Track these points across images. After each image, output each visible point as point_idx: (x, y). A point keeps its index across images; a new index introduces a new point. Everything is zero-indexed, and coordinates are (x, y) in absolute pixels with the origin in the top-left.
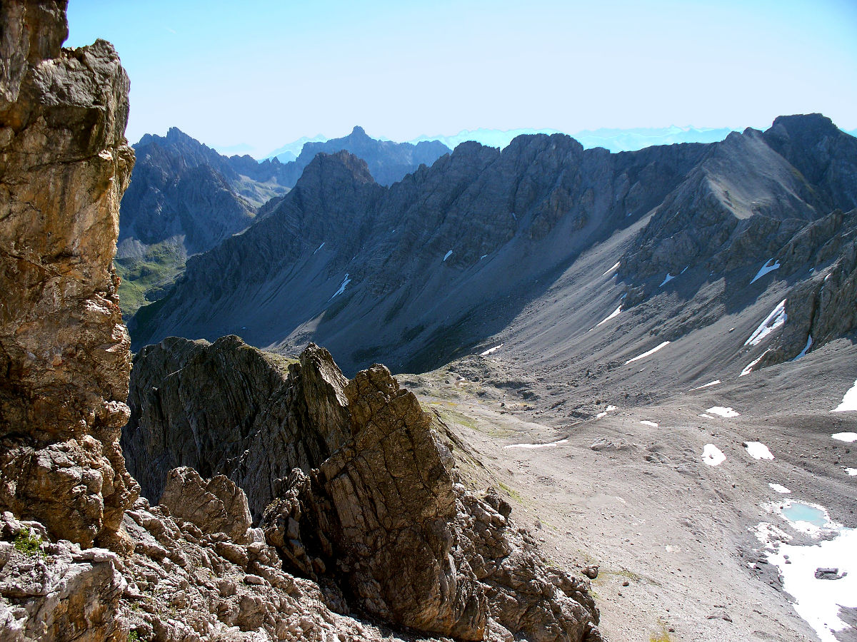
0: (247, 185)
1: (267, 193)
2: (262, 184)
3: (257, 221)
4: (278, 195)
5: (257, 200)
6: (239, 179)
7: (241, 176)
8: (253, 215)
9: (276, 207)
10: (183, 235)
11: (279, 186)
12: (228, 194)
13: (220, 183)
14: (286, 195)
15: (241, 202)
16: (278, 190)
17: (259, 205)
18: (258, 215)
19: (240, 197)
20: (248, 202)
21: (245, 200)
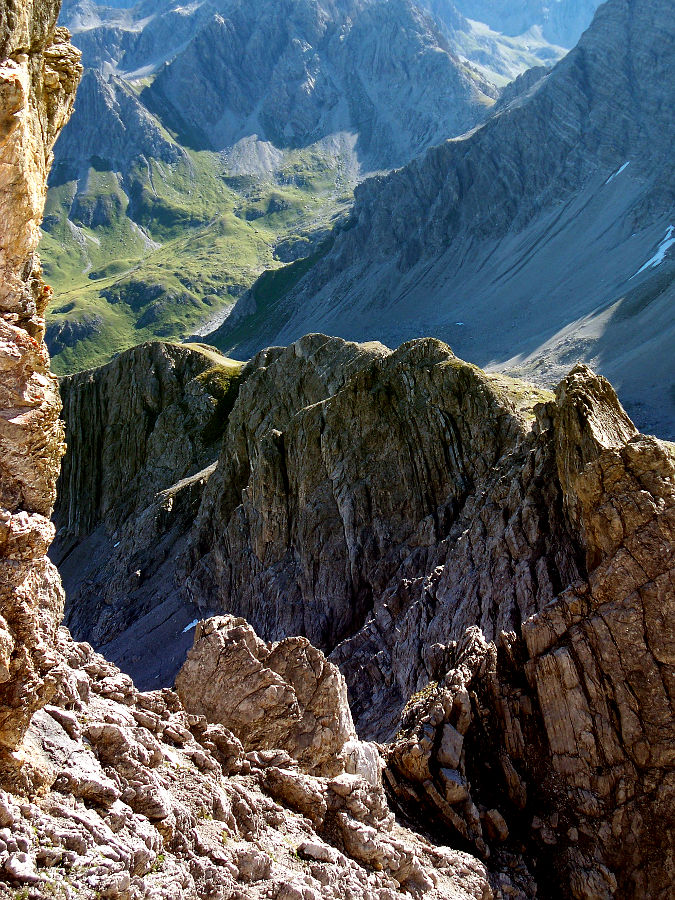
0: (482, 40)
1: (521, 59)
2: (511, 40)
3: (498, 114)
4: (541, 63)
5: (500, 72)
6: (467, 29)
7: (469, 21)
8: (491, 102)
9: (536, 87)
10: (353, 134)
11: (546, 45)
12: (444, 57)
13: (429, 35)
14: (558, 63)
15: (469, 75)
16: (544, 53)
17: (504, 81)
18: (501, 102)
19: (466, 64)
20: (481, 75)
21: (475, 70)
